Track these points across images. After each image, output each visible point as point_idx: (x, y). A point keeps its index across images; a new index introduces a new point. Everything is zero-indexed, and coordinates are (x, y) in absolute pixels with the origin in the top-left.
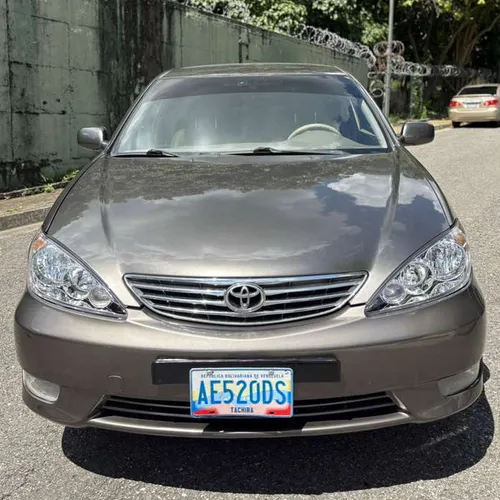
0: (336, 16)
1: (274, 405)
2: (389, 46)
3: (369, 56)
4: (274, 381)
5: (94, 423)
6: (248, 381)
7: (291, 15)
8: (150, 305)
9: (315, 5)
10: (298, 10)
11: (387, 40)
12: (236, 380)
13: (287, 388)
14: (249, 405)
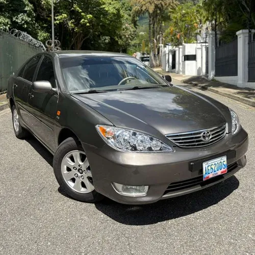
0: (26, 26)
1: (223, 170)
2: (53, 42)
3: (42, 47)
4: (222, 161)
5: (164, 197)
6: (216, 163)
7: (3, 23)
8: (178, 144)
9: (14, 19)
10: (6, 21)
11: (52, 40)
12: (213, 164)
13: (225, 163)
14: (217, 172)
